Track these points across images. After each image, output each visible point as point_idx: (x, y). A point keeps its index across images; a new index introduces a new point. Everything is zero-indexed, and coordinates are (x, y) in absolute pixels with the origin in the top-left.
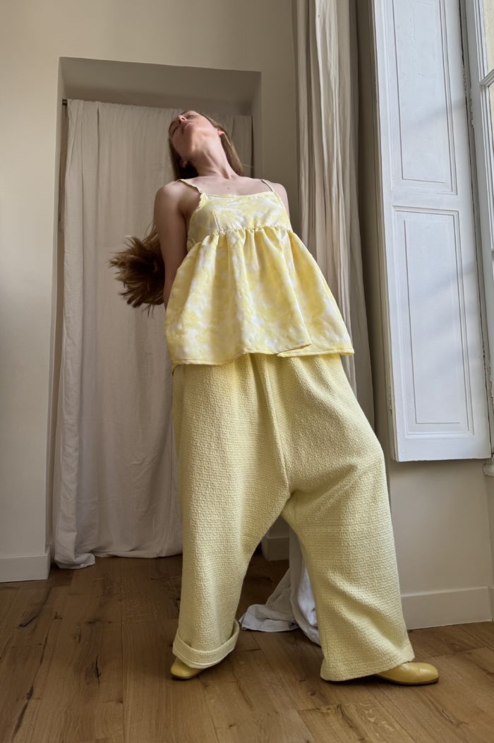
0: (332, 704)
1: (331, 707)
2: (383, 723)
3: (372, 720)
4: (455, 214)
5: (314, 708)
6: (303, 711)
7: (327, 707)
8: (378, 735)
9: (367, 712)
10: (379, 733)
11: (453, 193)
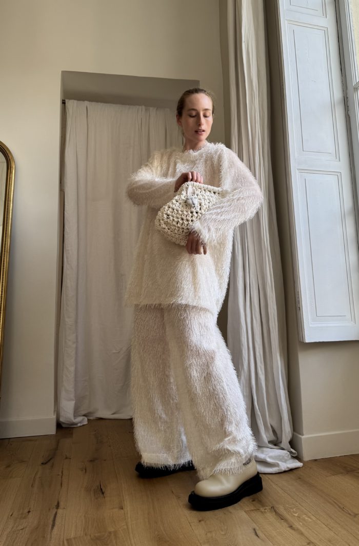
0: (267, 506)
2: (304, 516)
3: (296, 515)
4: (339, 174)
5: (255, 509)
6: (248, 511)
7: (265, 508)
9: (291, 510)
10: (301, 522)
11: (337, 160)
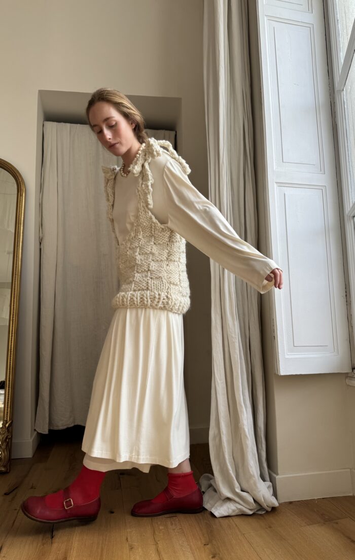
4: (323, 188)
11: (322, 172)
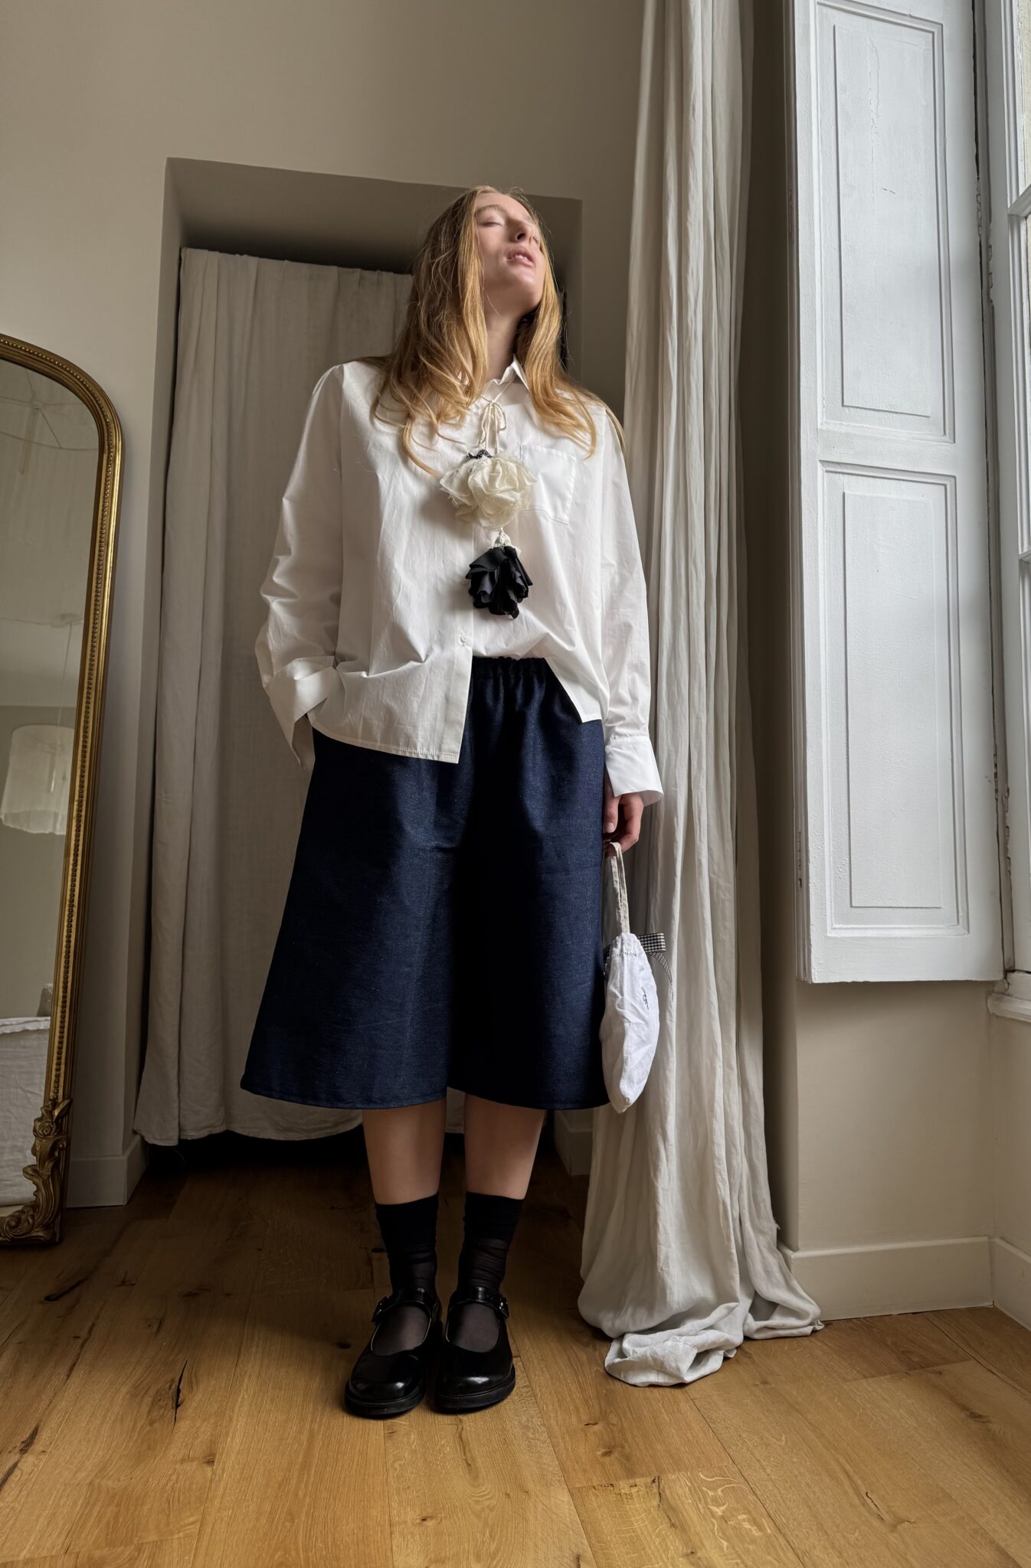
0: (643, 1476)
1: (638, 1481)
2: (739, 1517)
3: (719, 1511)
4: (949, 483)
5: (604, 1483)
6: (579, 1490)
7: (631, 1481)
8: (725, 1544)
9: (711, 1493)
10: (727, 1540)
11: (947, 438)
